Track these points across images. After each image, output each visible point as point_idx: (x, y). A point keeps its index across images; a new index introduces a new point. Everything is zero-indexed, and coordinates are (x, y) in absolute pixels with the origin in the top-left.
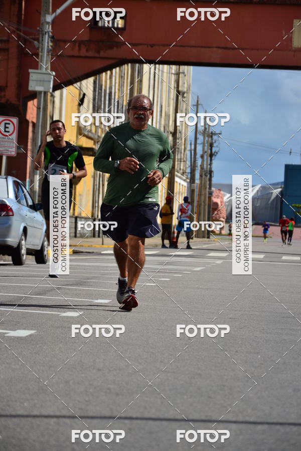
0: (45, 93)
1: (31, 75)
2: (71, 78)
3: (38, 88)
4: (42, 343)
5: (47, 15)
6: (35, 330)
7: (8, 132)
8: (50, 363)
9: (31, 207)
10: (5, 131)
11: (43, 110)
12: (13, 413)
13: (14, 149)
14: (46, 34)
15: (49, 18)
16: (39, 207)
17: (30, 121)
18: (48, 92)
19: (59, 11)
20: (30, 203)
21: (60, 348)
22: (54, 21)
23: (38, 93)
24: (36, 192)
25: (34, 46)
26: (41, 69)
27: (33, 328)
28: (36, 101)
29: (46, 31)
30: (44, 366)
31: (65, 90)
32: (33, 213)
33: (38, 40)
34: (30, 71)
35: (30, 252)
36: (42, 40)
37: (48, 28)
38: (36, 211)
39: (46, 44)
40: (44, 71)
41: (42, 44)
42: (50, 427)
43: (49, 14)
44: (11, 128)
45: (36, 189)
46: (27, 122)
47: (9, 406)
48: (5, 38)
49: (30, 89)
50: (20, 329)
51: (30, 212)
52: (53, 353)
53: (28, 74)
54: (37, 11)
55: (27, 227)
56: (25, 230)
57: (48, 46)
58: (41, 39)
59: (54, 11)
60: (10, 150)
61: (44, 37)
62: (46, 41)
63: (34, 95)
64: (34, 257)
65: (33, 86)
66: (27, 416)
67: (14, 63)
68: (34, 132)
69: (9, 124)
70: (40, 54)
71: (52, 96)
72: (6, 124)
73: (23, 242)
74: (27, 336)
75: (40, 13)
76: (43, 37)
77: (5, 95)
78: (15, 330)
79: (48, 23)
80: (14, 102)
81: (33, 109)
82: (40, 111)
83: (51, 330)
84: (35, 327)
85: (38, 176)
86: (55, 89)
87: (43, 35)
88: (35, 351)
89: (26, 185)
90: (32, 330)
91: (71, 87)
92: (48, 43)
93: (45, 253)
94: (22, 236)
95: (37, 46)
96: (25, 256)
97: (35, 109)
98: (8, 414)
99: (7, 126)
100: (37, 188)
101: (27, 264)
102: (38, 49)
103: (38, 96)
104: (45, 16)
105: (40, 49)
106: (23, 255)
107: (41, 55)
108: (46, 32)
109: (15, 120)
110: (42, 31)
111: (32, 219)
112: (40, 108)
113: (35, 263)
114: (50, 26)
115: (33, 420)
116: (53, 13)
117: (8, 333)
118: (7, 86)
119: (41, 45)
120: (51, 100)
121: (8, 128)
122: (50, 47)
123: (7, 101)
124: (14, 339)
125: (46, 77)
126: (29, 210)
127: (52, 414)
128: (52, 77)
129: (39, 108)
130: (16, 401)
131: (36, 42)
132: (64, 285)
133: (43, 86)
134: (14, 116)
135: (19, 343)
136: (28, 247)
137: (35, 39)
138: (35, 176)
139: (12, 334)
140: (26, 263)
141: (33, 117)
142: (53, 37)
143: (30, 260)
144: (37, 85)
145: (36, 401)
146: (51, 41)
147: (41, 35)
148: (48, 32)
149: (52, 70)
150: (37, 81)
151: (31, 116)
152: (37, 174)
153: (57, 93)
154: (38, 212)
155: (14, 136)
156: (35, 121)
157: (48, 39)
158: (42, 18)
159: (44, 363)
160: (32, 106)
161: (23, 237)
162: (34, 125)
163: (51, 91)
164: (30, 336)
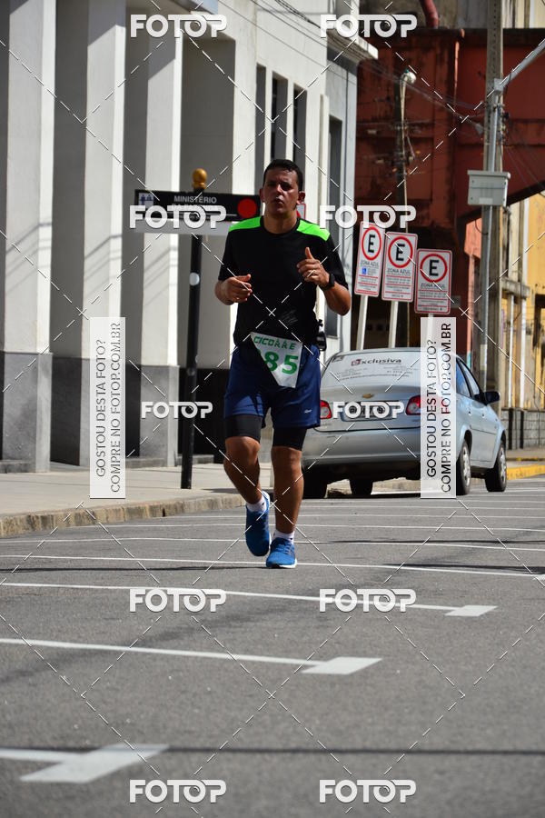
0: (495, 208)
1: (471, 179)
2: (537, 182)
3: (484, 201)
4: (508, 627)
5: (495, 80)
6: (494, 605)
7: (437, 275)
8: (524, 662)
9: (477, 398)
10: (431, 274)
11: (492, 237)
12: (470, 748)
13: (446, 303)
14: (494, 111)
15: (500, 84)
16: (489, 397)
17: (471, 255)
18: (500, 206)
19: (515, 72)
20: (476, 391)
21: (538, 635)
22: (506, 88)
23: (483, 210)
24: (483, 373)
25: (476, 131)
26: (487, 169)
27: (491, 601)
28: (479, 221)
29: (495, 105)
30: (513, 666)
31: (527, 202)
32: (480, 407)
33: (481, 121)
34: (470, 172)
35: (476, 473)
36: (489, 121)
37: (499, 101)
38: (486, 405)
39: (496, 127)
40: (492, 171)
41: (489, 128)
42: (534, 771)
43: (499, 78)
44: (440, 268)
45: (483, 367)
46: (466, 257)
47: (461, 734)
48: (427, 121)
49: (470, 202)
50: (469, 604)
51: (476, 406)
52: (528, 643)
53: (467, 178)
54: (479, 73)
55: (472, 432)
56: (468, 436)
57: (498, 131)
58: (486, 119)
59: (507, 72)
60: (439, 304)
61: (491, 115)
62: (496, 123)
63: (476, 212)
64: (484, 480)
65: (476, 198)
66: (493, 752)
67: (442, 161)
68: (477, 273)
69: (437, 261)
70: (486, 144)
71: (506, 212)
72: (431, 262)
73: (466, 457)
74: (482, 616)
75: (485, 77)
76: (489, 117)
77: (428, 214)
78: (462, 606)
79: (497, 93)
80: (443, 225)
81: (475, 236)
82: (487, 238)
83: (521, 604)
84: (494, 600)
85: (486, 346)
86: (511, 201)
87: (490, 113)
88: (496, 641)
89: (466, 361)
90: (489, 604)
91: (537, 196)
92: (498, 125)
93: (502, 473)
94: (463, 446)
95: (480, 132)
96: (468, 479)
97: (479, 236)
98: (461, 748)
99: (434, 264)
100: (486, 365)
101: (472, 493)
102: (483, 134)
103: (483, 214)
104: (493, 82)
105: (486, 137)
106: (466, 478)
107: (488, 146)
108: (495, 108)
109: (447, 255)
110: (489, 106)
111: (480, 418)
112: (487, 234)
113: (485, 490)
114: (502, 98)
115: (505, 759)
116: (505, 76)
117: (450, 611)
118: (431, 200)
119: (486, 129)
120: (504, 220)
121: (435, 268)
122: (502, 133)
123: (433, 223)
124: (461, 622)
125: (496, 182)
126: (474, 404)
127: (534, 748)
128: (507, 181)
129: (484, 234)
130: (472, 727)
131: (478, 125)
132: (536, 528)
133: (491, 197)
134: (444, 248)
135: (470, 628)
136: (473, 464)
137: (477, 121)
138: (481, 346)
139: (457, 612)
140: (471, 490)
141: (475, 249)
142: (506, 116)
143: (477, 486)
144: (482, 196)
145: (506, 727)
146: (503, 121)
147: (486, 114)
148: (498, 107)
149: (505, 170)
150: (481, 188)
151: (473, 247)
152: (484, 344)
153: (515, 208)
154: (489, 407)
155: (446, 282)
156: (479, 255)
157: (499, 119)
158: (488, 85)
159: (513, 660)
160: (473, 230)
161: (465, 449)
162: (477, 261)
163: (505, 204)
164: (487, 614)
